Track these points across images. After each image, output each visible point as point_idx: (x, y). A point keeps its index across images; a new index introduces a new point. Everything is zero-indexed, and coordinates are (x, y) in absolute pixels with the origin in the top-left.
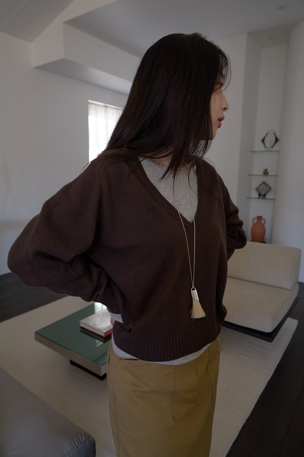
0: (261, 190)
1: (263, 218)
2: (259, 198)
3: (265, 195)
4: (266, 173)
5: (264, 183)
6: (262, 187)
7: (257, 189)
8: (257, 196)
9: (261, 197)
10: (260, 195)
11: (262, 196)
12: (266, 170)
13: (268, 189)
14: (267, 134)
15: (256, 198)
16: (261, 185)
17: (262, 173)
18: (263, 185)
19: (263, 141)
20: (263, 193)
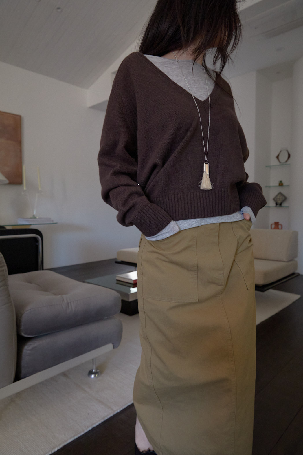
0: (278, 200)
1: (280, 223)
2: (276, 206)
3: (281, 205)
4: (281, 184)
5: (280, 193)
6: (278, 197)
7: (274, 199)
8: (274, 205)
9: (278, 206)
10: (277, 204)
11: (279, 204)
12: (281, 181)
13: (284, 198)
14: (281, 151)
15: (273, 207)
16: (277, 196)
17: (277, 184)
18: (280, 195)
19: (278, 157)
20: (279, 202)
